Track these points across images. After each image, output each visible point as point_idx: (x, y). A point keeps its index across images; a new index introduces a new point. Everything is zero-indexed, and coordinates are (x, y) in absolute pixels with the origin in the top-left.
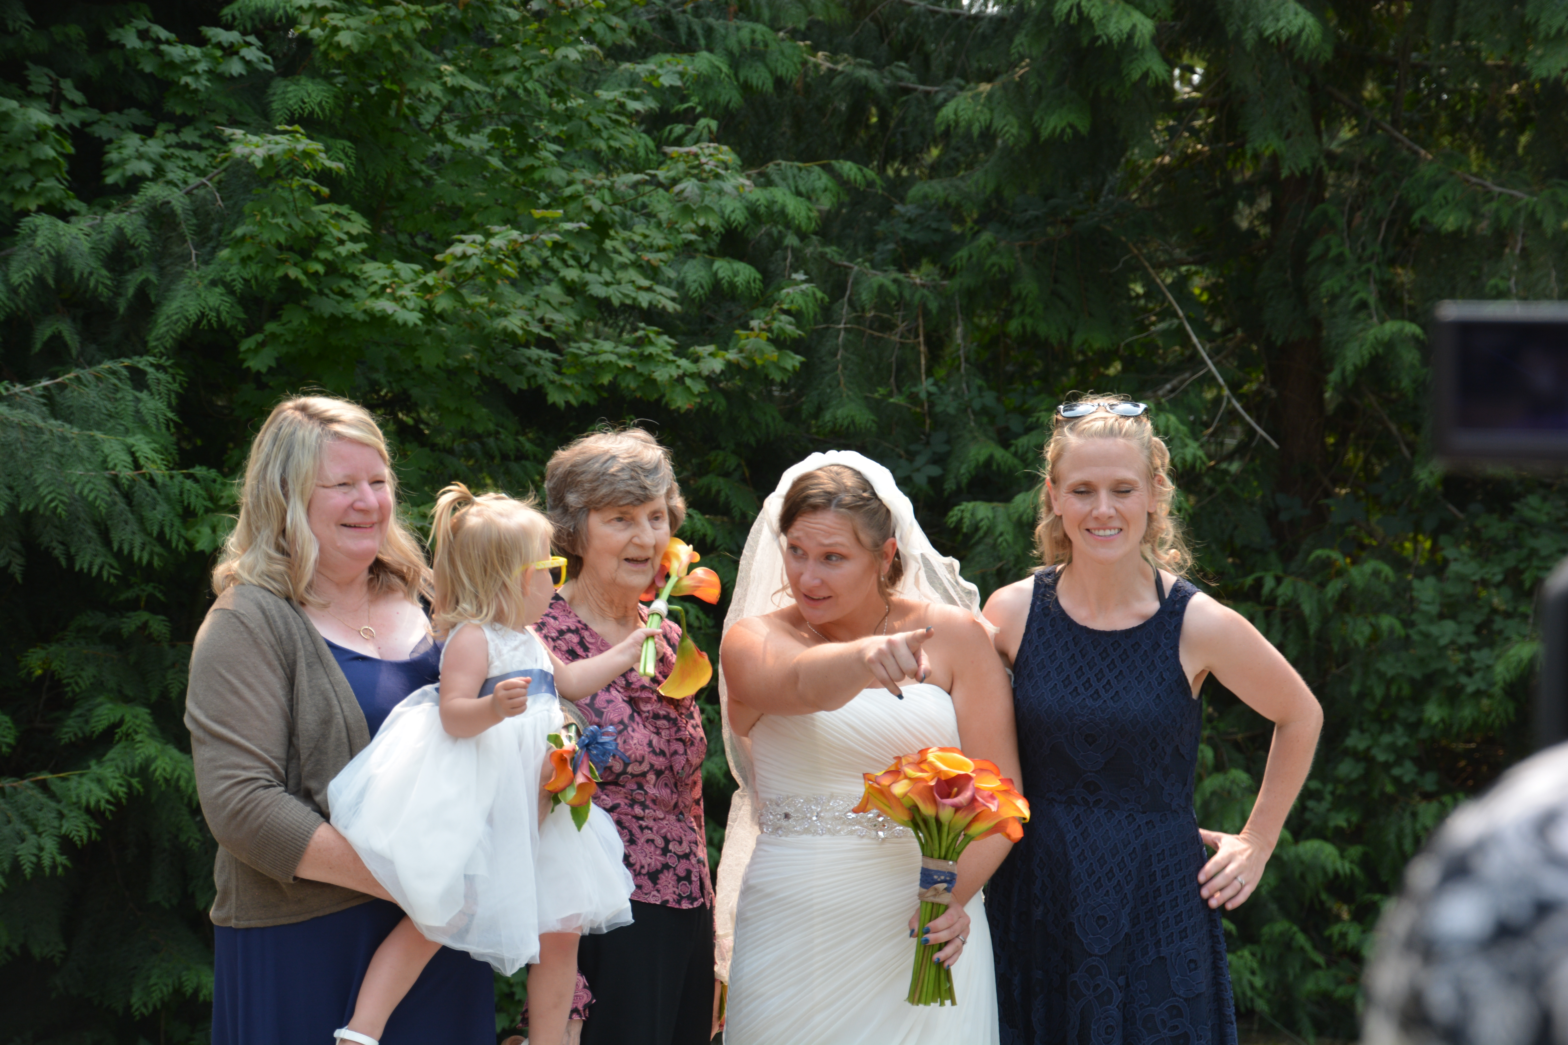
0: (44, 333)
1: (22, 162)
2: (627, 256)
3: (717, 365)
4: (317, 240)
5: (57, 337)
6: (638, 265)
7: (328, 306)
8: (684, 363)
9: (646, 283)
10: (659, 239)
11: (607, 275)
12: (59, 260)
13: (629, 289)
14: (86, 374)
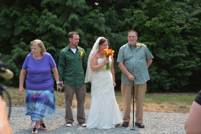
0: (126, 28)
1: (126, 14)
2: (181, 18)
3: (182, 29)
4: (142, 19)
5: (127, 28)
6: (182, 19)
7: (144, 25)
8: (179, 29)
9: (182, 21)
10: (185, 16)
11: (179, 20)
12: (127, 22)
13: (180, 22)
14: (126, 32)
